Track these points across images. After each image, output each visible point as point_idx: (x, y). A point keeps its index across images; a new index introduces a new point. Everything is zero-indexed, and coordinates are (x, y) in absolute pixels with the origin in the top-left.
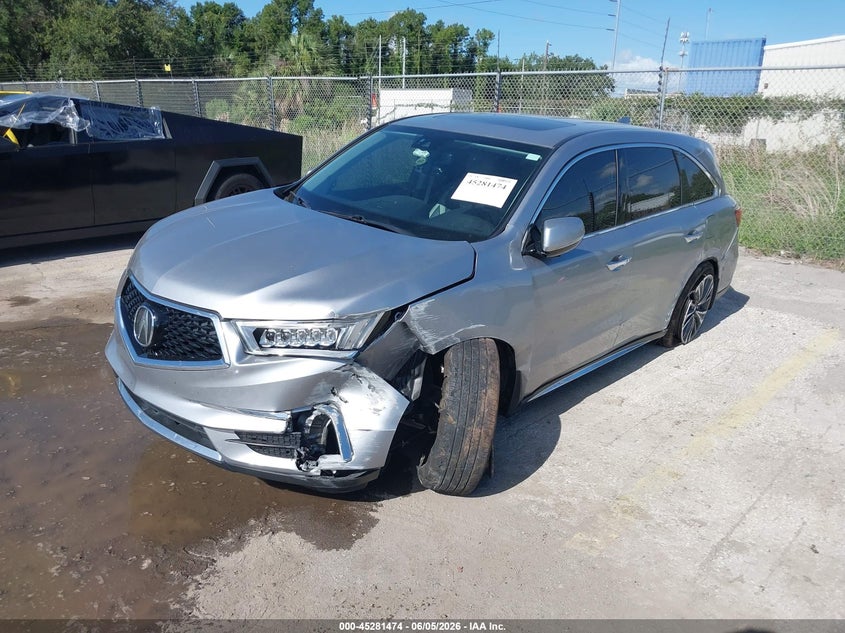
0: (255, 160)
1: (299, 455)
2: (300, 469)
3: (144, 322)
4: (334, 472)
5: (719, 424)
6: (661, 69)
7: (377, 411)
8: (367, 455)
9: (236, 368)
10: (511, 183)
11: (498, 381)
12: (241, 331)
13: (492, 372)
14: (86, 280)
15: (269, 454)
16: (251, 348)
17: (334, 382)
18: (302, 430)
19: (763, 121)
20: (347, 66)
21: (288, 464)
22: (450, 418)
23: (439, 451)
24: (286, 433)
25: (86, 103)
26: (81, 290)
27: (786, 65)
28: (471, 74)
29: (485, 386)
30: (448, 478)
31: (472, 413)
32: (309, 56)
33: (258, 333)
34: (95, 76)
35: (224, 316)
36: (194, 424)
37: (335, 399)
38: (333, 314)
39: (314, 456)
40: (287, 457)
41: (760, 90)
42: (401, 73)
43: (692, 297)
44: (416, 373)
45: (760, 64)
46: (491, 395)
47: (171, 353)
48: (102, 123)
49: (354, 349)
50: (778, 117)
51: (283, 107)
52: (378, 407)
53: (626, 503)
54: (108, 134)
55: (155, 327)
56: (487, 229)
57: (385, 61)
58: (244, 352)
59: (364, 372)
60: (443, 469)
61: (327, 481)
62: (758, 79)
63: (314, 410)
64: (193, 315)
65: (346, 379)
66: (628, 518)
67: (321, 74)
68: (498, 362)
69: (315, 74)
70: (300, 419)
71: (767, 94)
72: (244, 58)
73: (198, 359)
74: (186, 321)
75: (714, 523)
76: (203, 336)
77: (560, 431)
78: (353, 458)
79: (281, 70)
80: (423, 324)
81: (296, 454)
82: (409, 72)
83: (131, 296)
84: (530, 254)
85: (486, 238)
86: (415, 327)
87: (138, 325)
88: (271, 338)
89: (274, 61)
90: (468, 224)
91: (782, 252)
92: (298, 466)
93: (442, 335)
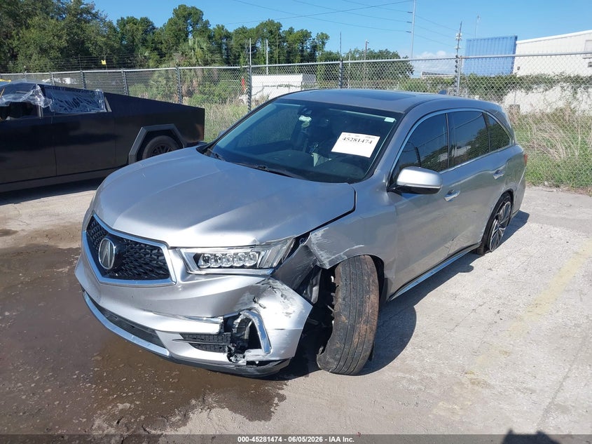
0: (172, 126)
1: (230, 350)
2: (230, 360)
3: (107, 251)
4: (257, 363)
5: (529, 312)
6: (457, 57)
7: (288, 314)
8: (281, 348)
9: (180, 284)
10: (376, 139)
11: (378, 288)
12: (184, 256)
13: (373, 281)
14: (51, 216)
15: (206, 350)
16: (192, 269)
17: (256, 293)
18: (231, 331)
19: (518, 92)
20: (227, 59)
21: (221, 357)
22: (343, 318)
23: (335, 342)
24: (219, 334)
25: (49, 87)
26: (48, 223)
27: (545, 53)
28: (314, 63)
29: (368, 292)
30: (342, 363)
31: (360, 314)
32: (201, 52)
33: (197, 258)
34: (52, 69)
35: (170, 245)
36: (147, 328)
37: (256, 306)
38: (255, 241)
39: (242, 350)
40: (220, 352)
41: (514, 72)
42: (265, 63)
43: (497, 218)
44: (314, 283)
45: (514, 53)
46: (373, 299)
47: (128, 274)
48: (61, 101)
49: (271, 268)
50: (529, 89)
51: (184, 89)
52: (289, 311)
53: (472, 376)
54: (65, 109)
55: (116, 254)
56: (360, 173)
57: (254, 55)
58: (186, 273)
59: (278, 284)
60: (338, 357)
61: (251, 369)
62: (513, 63)
63: (240, 314)
64: (146, 245)
65: (264, 290)
66: (476, 388)
67: (210, 65)
68: (376, 273)
69: (206, 65)
70: (229, 322)
71: (520, 74)
72: (155, 56)
73: (150, 278)
74: (140, 249)
75: (541, 390)
76: (154, 260)
77: (415, 321)
78: (272, 351)
79: (182, 63)
80: (321, 246)
81: (227, 349)
82: (270, 63)
83: (95, 231)
84: (393, 191)
85: (360, 180)
86: (315, 249)
87: (102, 253)
88: (207, 261)
89: (177, 57)
90: (346, 170)
91: (546, 183)
92: (229, 358)
93: (334, 255)
